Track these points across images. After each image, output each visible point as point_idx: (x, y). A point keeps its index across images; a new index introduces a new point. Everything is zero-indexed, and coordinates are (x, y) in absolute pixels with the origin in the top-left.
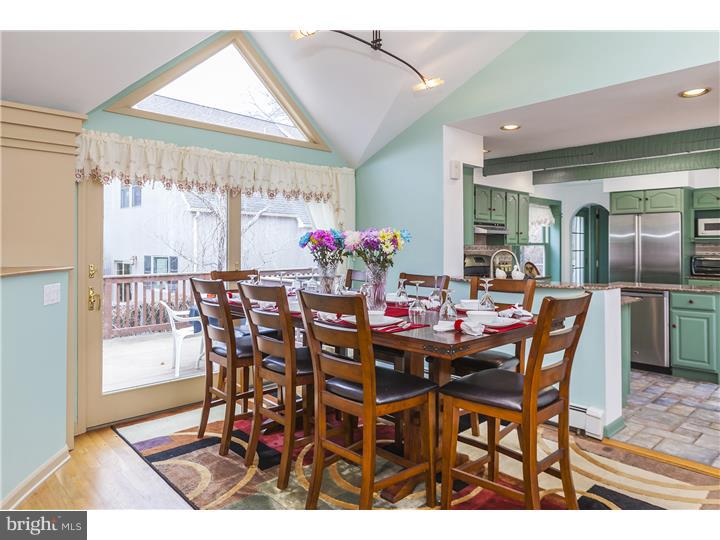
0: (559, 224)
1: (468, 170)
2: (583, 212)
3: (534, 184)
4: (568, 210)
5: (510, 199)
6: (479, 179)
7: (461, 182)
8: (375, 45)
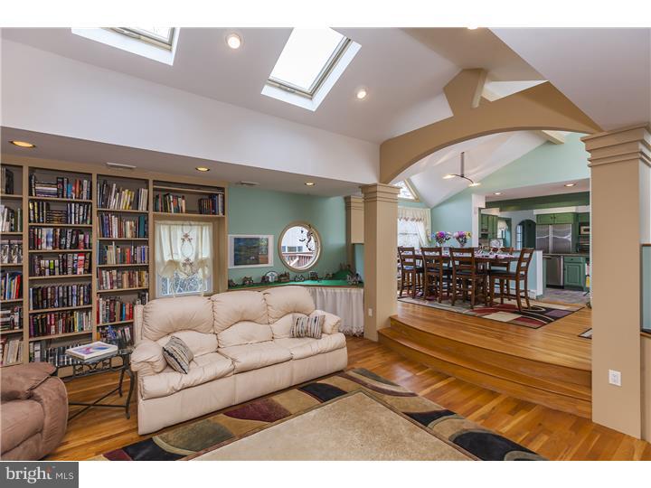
0: (510, 229)
2: (522, 224)
3: (500, 211)
6: (483, 212)
7: (477, 214)
8: (462, 176)
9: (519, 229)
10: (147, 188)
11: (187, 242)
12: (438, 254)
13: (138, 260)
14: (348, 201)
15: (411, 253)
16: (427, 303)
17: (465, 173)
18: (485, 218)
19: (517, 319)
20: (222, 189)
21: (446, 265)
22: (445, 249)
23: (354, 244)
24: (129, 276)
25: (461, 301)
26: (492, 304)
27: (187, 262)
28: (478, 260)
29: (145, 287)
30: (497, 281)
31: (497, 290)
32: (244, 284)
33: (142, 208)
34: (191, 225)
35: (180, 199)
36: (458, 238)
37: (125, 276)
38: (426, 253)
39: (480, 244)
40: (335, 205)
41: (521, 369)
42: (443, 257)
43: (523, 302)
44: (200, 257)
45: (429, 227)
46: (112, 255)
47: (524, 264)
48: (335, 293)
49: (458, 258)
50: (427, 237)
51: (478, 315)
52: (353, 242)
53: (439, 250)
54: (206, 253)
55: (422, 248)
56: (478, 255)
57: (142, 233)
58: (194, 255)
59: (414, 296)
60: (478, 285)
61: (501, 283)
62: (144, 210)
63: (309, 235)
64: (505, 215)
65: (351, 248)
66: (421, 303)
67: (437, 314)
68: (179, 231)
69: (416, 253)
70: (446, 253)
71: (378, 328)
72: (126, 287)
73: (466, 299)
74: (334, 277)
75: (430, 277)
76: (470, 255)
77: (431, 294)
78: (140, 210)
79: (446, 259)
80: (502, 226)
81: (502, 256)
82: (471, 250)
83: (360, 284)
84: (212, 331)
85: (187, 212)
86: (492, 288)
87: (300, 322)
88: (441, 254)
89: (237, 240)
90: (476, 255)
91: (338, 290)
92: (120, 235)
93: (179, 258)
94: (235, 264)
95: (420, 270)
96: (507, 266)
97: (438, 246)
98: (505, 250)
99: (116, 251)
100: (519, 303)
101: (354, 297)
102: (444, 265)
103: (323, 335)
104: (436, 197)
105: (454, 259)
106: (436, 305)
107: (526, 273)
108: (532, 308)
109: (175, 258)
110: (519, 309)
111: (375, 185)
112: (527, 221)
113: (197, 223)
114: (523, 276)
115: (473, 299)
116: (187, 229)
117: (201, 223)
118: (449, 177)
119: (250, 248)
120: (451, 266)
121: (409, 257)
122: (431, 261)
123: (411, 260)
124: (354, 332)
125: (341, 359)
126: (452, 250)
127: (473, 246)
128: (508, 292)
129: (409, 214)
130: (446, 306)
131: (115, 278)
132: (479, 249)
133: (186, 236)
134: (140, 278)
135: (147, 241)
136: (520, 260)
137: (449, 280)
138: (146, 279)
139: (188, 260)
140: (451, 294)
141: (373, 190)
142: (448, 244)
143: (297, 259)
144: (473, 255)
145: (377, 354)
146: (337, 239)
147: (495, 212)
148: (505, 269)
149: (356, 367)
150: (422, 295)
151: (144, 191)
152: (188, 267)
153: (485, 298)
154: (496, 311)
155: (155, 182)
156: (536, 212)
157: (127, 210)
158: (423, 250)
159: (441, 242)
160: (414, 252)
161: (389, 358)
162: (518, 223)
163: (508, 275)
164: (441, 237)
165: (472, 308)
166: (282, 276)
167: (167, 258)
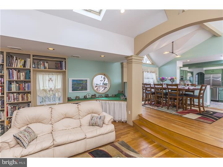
0: (193, 76)
1: (180, 67)
2: (198, 74)
3: (189, 69)
4: (195, 73)
5: (184, 72)
6: (182, 69)
7: (179, 70)
8: (173, 53)
9: (197, 76)
10: (30, 58)
11: (51, 81)
12: (161, 87)
13: (27, 89)
14: (122, 64)
15: (149, 86)
16: (156, 108)
17: (174, 51)
18: (182, 72)
19: (199, 118)
20: (65, 59)
21: (165, 91)
22: (164, 84)
23: (125, 82)
24: (22, 96)
25: (172, 107)
26: (186, 109)
27: (51, 90)
28: (180, 90)
29: (29, 100)
30: (189, 99)
31: (189, 102)
32: (76, 99)
33: (28, 67)
34: (53, 74)
35: (45, 63)
36: (170, 80)
37: (20, 96)
38: (156, 86)
39: (180, 82)
40: (117, 66)
41: (206, 149)
42: (164, 88)
43: (202, 108)
44: (56, 88)
45: (158, 75)
46: (14, 87)
47: (202, 92)
48: (114, 103)
49: (170, 89)
50: (157, 79)
51: (180, 115)
52: (124, 81)
53: (162, 85)
54: (59, 86)
55: (154, 84)
56: (180, 87)
57: (28, 78)
58: (54, 87)
59: (151, 104)
60: (180, 100)
61: (191, 100)
62: (29, 68)
63: (104, 78)
64: (191, 70)
65: (124, 84)
66: (153, 108)
67: (161, 114)
68: (47, 77)
69: (152, 86)
70: (165, 86)
71: (133, 120)
72: (20, 101)
73: (174, 106)
74: (116, 96)
75: (158, 96)
76: (176, 87)
77: (158, 104)
78: (27, 68)
79: (165, 89)
80: (189, 75)
81: (191, 88)
82: (176, 85)
83: (125, 100)
84: (50, 123)
85: (49, 68)
86: (186, 102)
87: (93, 119)
88: (162, 86)
89: (73, 81)
90: (179, 87)
91: (116, 102)
92: (18, 78)
93: (47, 88)
94: (73, 91)
95: (153, 93)
96: (193, 92)
97: (162, 83)
98: (192, 85)
99: (16, 85)
100: (200, 109)
101: (123, 106)
102: (164, 91)
103: (104, 125)
104: (160, 62)
105: (168, 89)
106: (160, 109)
107: (203, 95)
108: (206, 112)
109: (45, 88)
110: (200, 112)
111: (132, 56)
112: (200, 73)
113: (55, 73)
114: (202, 97)
115: (177, 106)
116: (51, 76)
117: (57, 74)
118: (166, 53)
119: (79, 84)
120: (167, 91)
121: (149, 88)
122: (158, 90)
123: (149, 89)
124: (123, 120)
125: (112, 137)
126: (167, 85)
127: (177, 83)
128: (194, 104)
129: (149, 70)
130: (164, 109)
131: (15, 97)
132: (180, 84)
133: (51, 79)
134: (27, 97)
135: (30, 81)
136: (201, 90)
137: (166, 98)
138: (30, 97)
139: (51, 89)
140: (167, 104)
141: (131, 58)
142: (166, 82)
143: (104, 88)
144: (177, 87)
145: (132, 133)
146: (117, 80)
147: (186, 69)
148: (192, 93)
149: (120, 140)
150: (154, 104)
151: (28, 60)
152: (51, 92)
153: (183, 106)
154: (188, 113)
155: (33, 56)
156: (205, 69)
157: (21, 68)
158: (155, 85)
159: (163, 81)
160: (150, 86)
161: (136, 135)
162: (196, 73)
163: (194, 97)
164: (163, 79)
165: (177, 111)
166: (93, 96)
167: (41, 88)
